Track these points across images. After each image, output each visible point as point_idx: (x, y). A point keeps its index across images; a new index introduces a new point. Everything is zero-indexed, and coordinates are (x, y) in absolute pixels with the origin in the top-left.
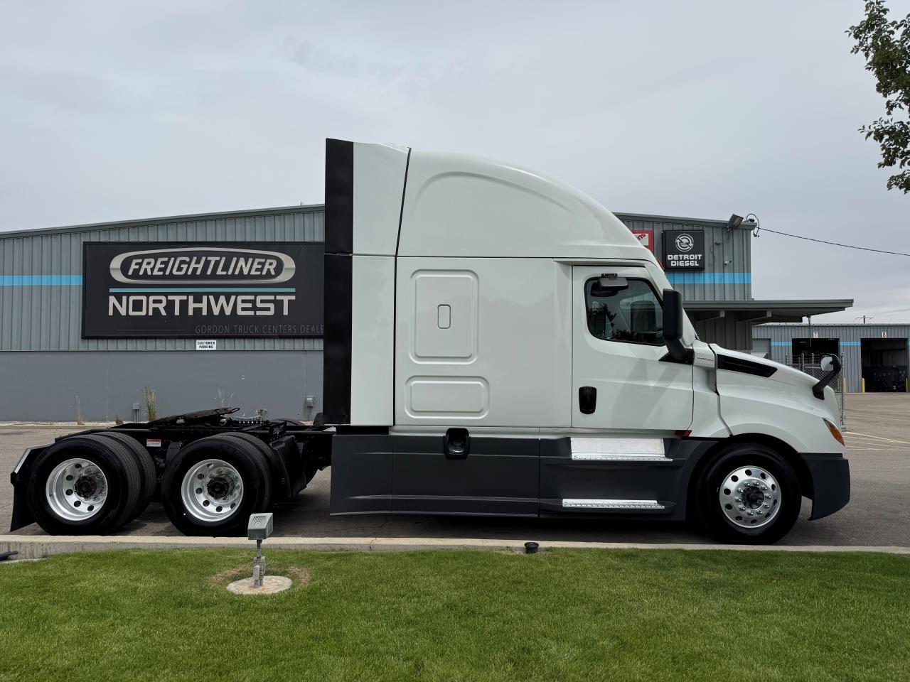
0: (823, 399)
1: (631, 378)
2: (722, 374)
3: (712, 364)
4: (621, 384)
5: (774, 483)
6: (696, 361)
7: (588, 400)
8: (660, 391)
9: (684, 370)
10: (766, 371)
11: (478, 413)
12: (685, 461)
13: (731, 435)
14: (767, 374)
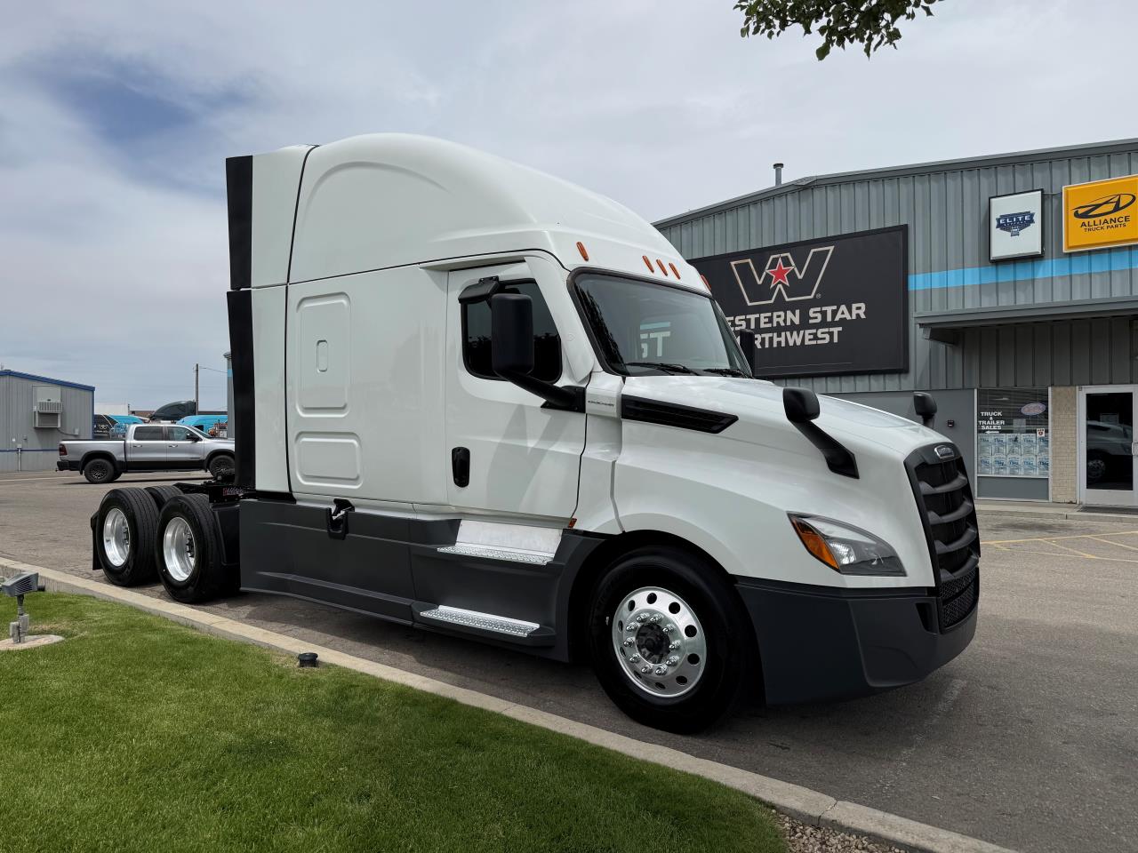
0: (856, 476)
1: (507, 435)
2: (630, 427)
3: (614, 411)
4: (495, 443)
5: (694, 623)
6: (588, 406)
7: (461, 466)
8: (539, 454)
9: (574, 420)
10: (711, 422)
11: (355, 480)
12: (563, 566)
13: (624, 532)
14: (716, 428)
